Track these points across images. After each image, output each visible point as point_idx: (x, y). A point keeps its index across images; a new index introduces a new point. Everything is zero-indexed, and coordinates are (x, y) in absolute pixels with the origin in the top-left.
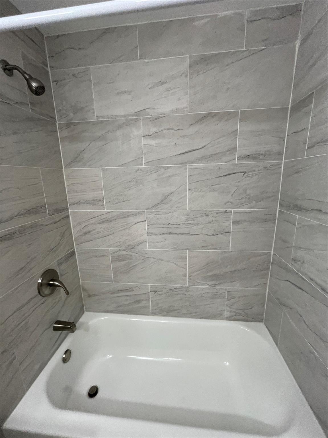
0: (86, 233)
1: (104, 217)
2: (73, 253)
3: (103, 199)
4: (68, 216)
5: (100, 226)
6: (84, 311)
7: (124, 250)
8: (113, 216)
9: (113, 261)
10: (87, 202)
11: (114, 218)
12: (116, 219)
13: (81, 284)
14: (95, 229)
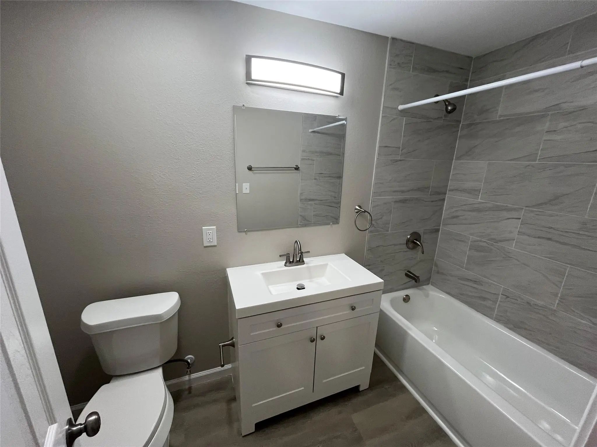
0: (454, 217)
1: (476, 206)
2: (437, 231)
3: (480, 190)
4: (444, 200)
5: (470, 213)
6: (429, 283)
7: (485, 242)
8: (485, 207)
9: (470, 249)
10: (464, 191)
11: (486, 209)
12: (486, 211)
13: (435, 259)
14: (464, 215)
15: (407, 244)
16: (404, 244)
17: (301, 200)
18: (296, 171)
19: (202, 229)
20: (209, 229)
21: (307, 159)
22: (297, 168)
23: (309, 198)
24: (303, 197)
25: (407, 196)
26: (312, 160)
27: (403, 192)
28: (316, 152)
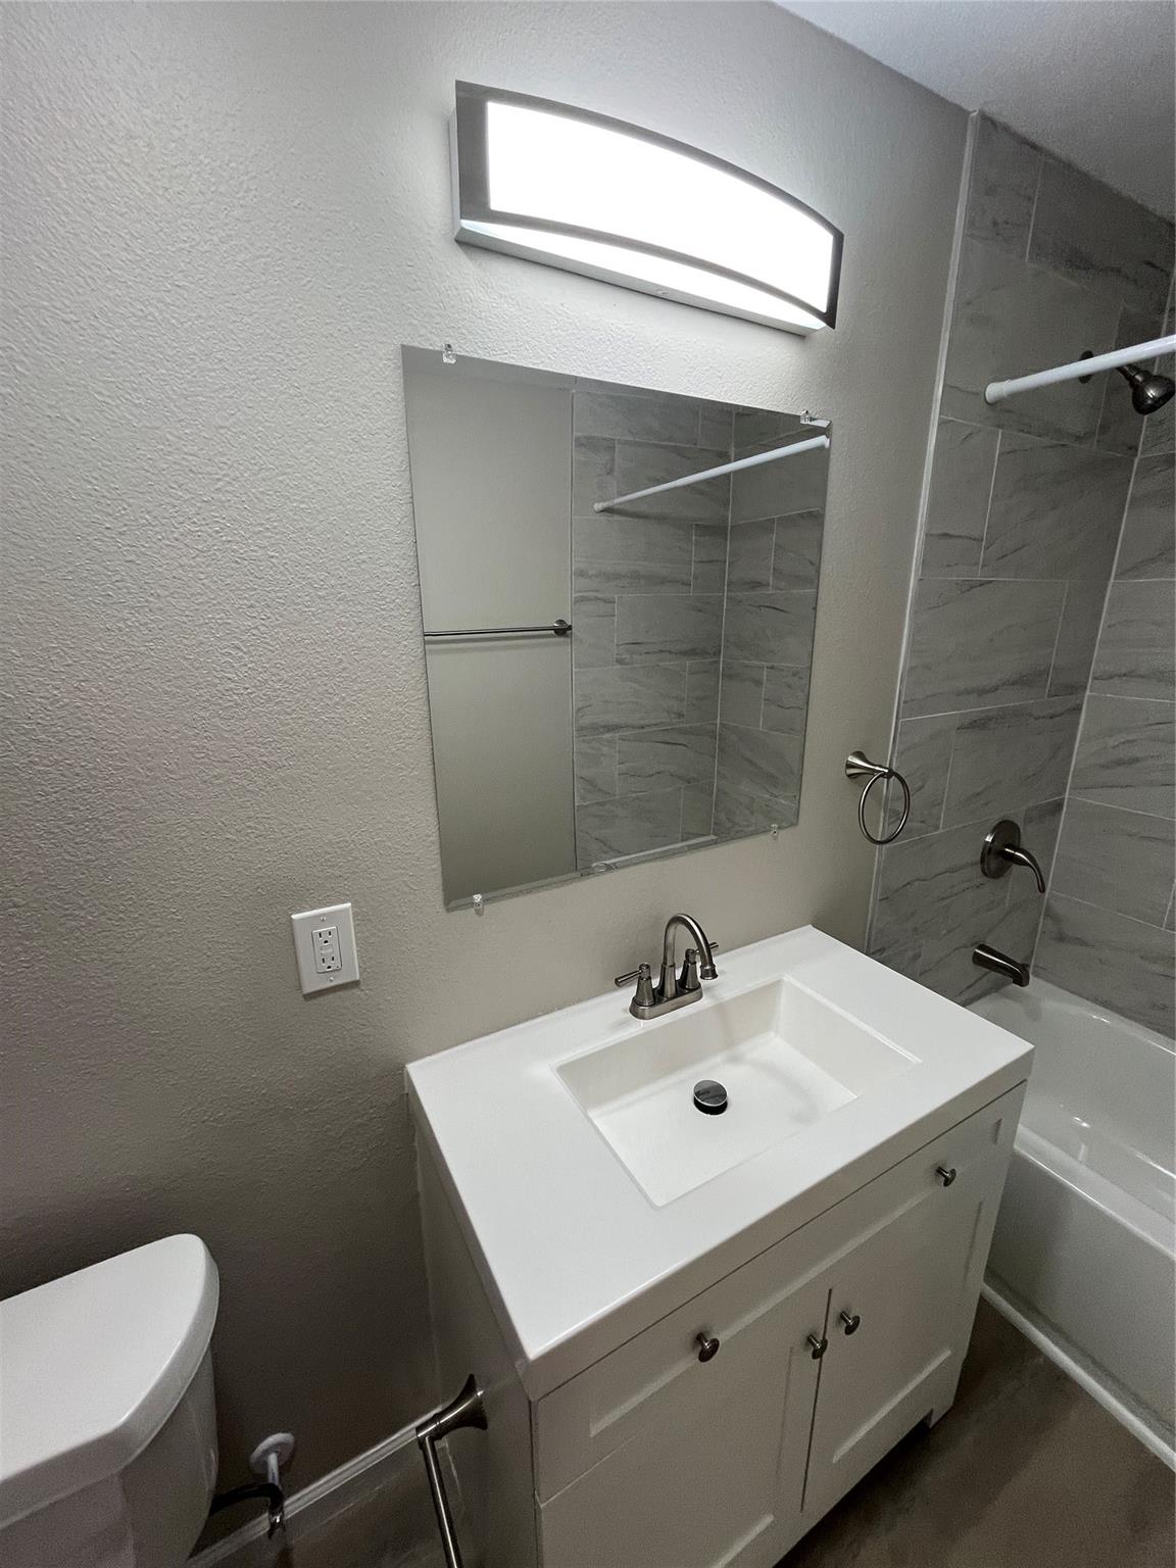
0: (1119, 763)
2: (1059, 806)
4: (1078, 709)
10: (1157, 676)
13: (1047, 896)
14: (1159, 757)
15: (982, 861)
16: (976, 863)
17: (581, 729)
18: (561, 639)
19: (291, 925)
20: (321, 920)
21: (590, 600)
22: (563, 630)
23: (603, 724)
24: (586, 721)
25: (989, 706)
26: (605, 601)
27: (982, 692)
28: (617, 576)
